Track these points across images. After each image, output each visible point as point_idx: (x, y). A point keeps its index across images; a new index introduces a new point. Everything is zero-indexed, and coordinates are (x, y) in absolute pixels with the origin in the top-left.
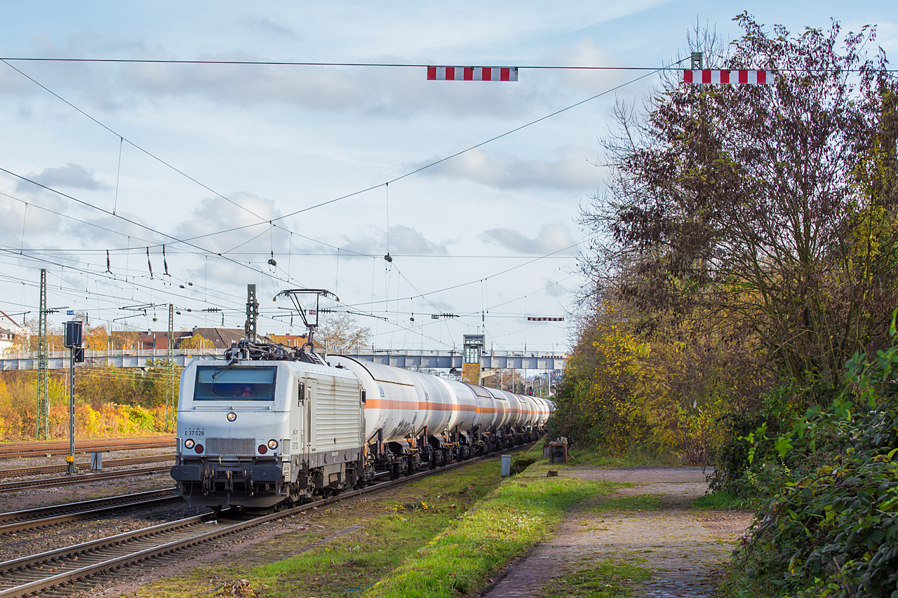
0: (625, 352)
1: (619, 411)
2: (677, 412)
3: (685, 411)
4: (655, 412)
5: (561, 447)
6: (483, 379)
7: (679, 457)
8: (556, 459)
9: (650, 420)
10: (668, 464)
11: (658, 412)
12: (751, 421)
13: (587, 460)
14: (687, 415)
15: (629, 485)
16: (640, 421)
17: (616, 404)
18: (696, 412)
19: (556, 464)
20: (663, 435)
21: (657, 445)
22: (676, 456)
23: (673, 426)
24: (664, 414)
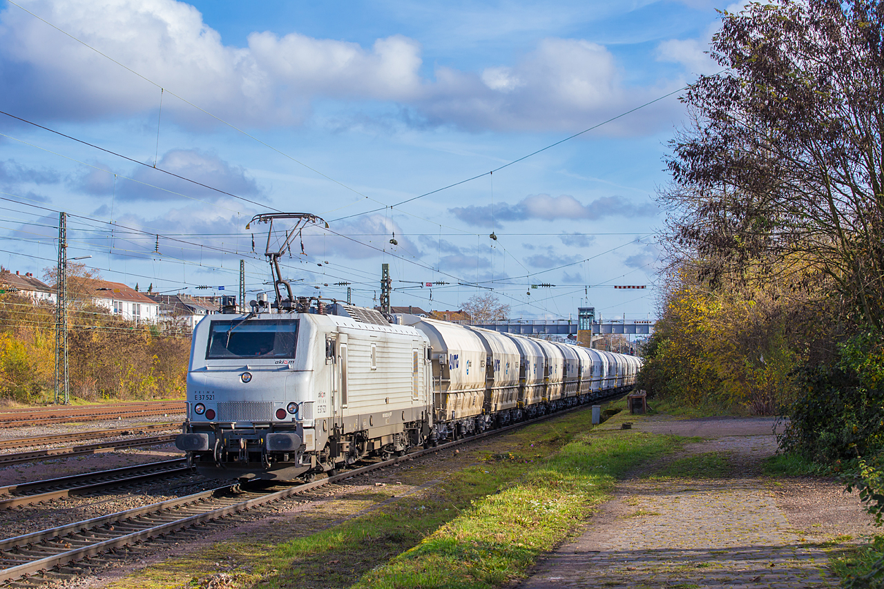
0: (698, 313)
1: (694, 366)
2: (745, 365)
3: (753, 365)
4: (724, 365)
5: (640, 399)
6: (593, 342)
7: (747, 407)
8: (636, 410)
9: (721, 374)
10: (737, 415)
11: (727, 366)
12: (827, 375)
13: (665, 410)
14: (754, 369)
15: (697, 440)
16: (711, 375)
17: (690, 359)
18: (762, 366)
19: (636, 415)
20: (732, 387)
21: (727, 397)
22: (745, 407)
23: (742, 378)
24: (732, 368)
